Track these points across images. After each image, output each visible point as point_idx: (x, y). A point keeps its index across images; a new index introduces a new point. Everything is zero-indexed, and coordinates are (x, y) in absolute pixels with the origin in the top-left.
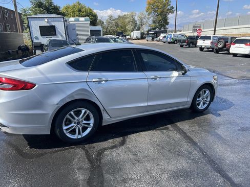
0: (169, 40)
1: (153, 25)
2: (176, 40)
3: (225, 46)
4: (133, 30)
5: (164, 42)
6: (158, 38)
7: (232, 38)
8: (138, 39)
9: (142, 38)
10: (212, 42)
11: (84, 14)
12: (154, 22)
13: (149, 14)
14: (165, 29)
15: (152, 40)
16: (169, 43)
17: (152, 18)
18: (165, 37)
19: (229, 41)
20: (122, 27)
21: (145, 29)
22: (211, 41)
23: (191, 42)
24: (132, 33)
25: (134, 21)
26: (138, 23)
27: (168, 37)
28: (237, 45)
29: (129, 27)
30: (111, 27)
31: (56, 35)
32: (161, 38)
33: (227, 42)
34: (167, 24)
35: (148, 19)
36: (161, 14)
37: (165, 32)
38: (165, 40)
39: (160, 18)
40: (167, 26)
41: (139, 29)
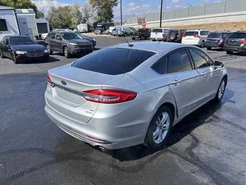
0: (119, 33)
1: (99, 18)
2: (126, 33)
3: (176, 38)
4: (79, 23)
5: (114, 35)
6: (107, 31)
7: (181, 30)
8: (86, 32)
9: (89, 31)
10: (163, 35)
11: (21, 4)
12: (99, 14)
13: (93, 6)
14: (110, 21)
15: (101, 33)
16: (120, 36)
17: (97, 11)
18: (115, 30)
19: (179, 33)
20: (65, 20)
21: (91, 21)
22: (163, 33)
23: (142, 35)
24: (78, 26)
25: (79, 14)
26: (83, 15)
27: (118, 30)
28: (187, 37)
29: (74, 20)
30: (55, 20)
31: (6, 30)
32: (111, 31)
33: (178, 34)
34: (112, 16)
35: (93, 11)
36: (105, 6)
37: (112, 25)
38: (115, 33)
39: (106, 11)
40: (112, 19)
41: (84, 22)
